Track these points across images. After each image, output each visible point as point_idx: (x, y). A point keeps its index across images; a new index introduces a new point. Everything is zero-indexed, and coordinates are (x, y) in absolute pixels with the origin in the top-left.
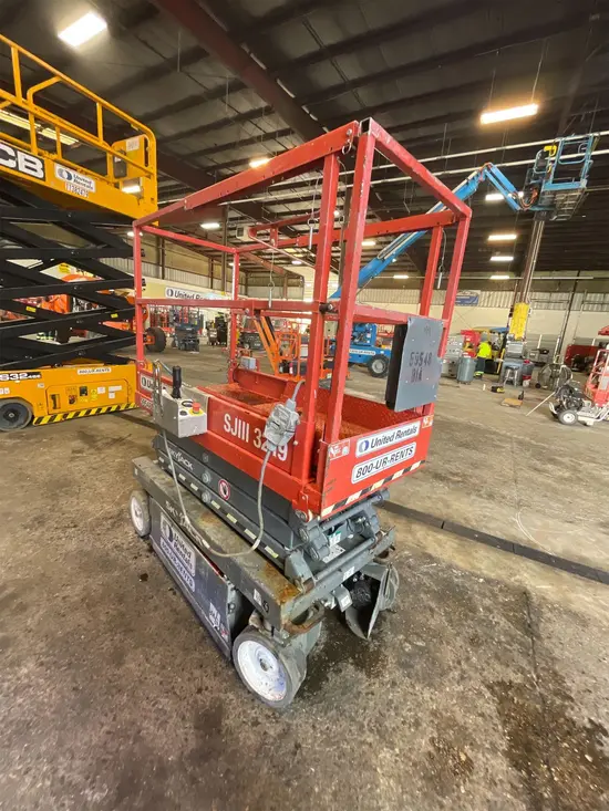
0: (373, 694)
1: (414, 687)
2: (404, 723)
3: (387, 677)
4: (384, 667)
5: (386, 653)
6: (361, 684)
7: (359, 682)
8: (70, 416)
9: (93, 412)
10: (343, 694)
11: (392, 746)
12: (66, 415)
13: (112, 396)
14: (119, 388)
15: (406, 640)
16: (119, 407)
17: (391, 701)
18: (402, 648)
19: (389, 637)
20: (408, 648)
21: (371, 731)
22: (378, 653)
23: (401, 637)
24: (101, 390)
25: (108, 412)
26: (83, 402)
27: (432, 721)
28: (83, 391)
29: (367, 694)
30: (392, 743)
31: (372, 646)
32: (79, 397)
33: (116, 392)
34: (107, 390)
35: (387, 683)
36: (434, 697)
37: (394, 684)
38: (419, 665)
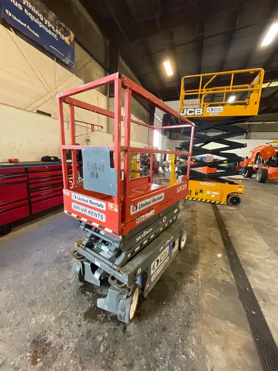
0: (77, 315)
1: (76, 337)
2: (62, 328)
3: (83, 323)
4: (89, 322)
5: (96, 324)
6: (82, 310)
7: (83, 309)
8: (194, 199)
9: (204, 200)
10: (79, 302)
11: (55, 322)
12: (193, 199)
13: (213, 196)
14: (217, 193)
15: (104, 337)
16: (215, 202)
17: (72, 324)
18: (98, 334)
19: (106, 326)
20: (100, 338)
21: (63, 313)
22: (96, 319)
23: (106, 335)
24: (209, 192)
25: (210, 202)
26: (200, 195)
27: (58, 345)
28: (201, 191)
29: (77, 312)
30: (56, 322)
31: (100, 316)
32: (199, 193)
33: (215, 195)
34: (211, 193)
35: (81, 323)
36: (69, 349)
37: (80, 326)
38: (87, 344)
